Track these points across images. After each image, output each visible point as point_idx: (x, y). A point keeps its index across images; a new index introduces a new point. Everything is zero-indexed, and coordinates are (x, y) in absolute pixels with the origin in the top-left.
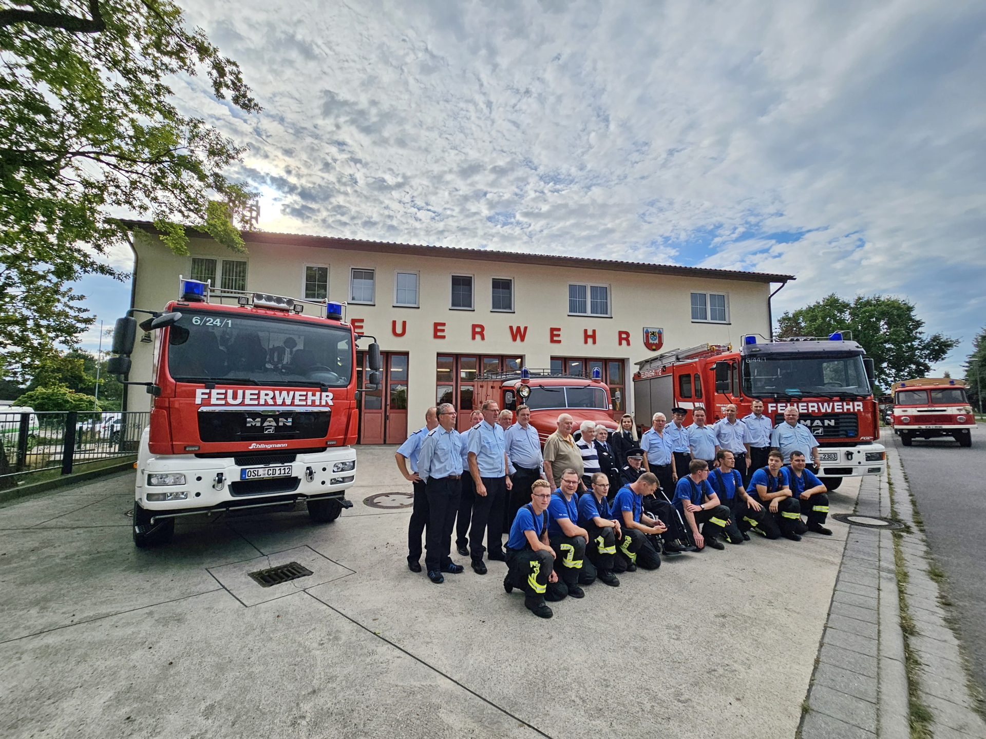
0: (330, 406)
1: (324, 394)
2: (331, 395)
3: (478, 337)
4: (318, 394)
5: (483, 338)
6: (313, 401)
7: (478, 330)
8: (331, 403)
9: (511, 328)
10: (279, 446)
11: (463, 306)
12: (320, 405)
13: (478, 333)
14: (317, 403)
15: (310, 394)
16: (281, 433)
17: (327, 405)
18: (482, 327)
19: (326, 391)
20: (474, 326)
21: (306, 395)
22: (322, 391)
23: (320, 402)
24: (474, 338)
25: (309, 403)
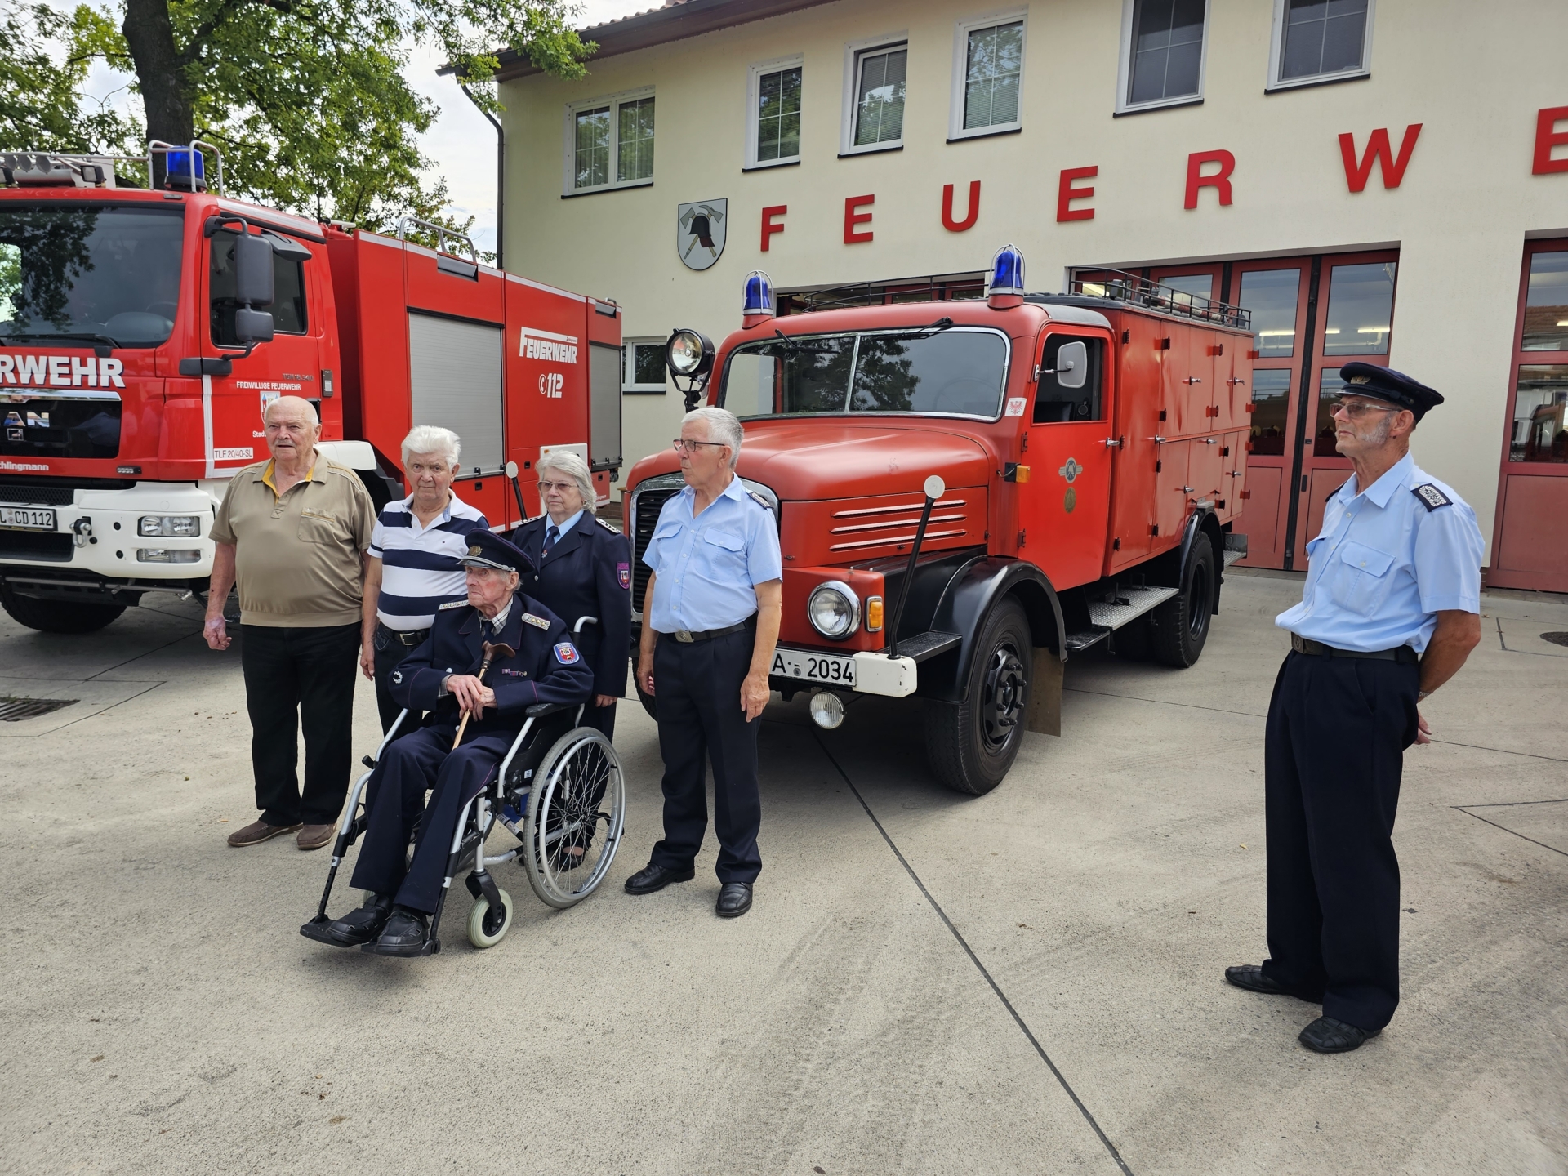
0: (118, 389)
1: (104, 362)
2: (118, 365)
3: (1208, 197)
4: (91, 361)
5: (1226, 199)
6: (84, 377)
7: (1210, 170)
8: (119, 382)
9: (1346, 141)
10: (35, 467)
11: (1169, 95)
12: (98, 387)
13: (1209, 182)
14: (92, 382)
15: (76, 361)
16: (34, 444)
17: (111, 387)
18: (1226, 159)
19: (109, 356)
20: (1196, 160)
21: (69, 365)
22: (99, 355)
23: (98, 382)
24: (1191, 202)
25: (77, 381)
